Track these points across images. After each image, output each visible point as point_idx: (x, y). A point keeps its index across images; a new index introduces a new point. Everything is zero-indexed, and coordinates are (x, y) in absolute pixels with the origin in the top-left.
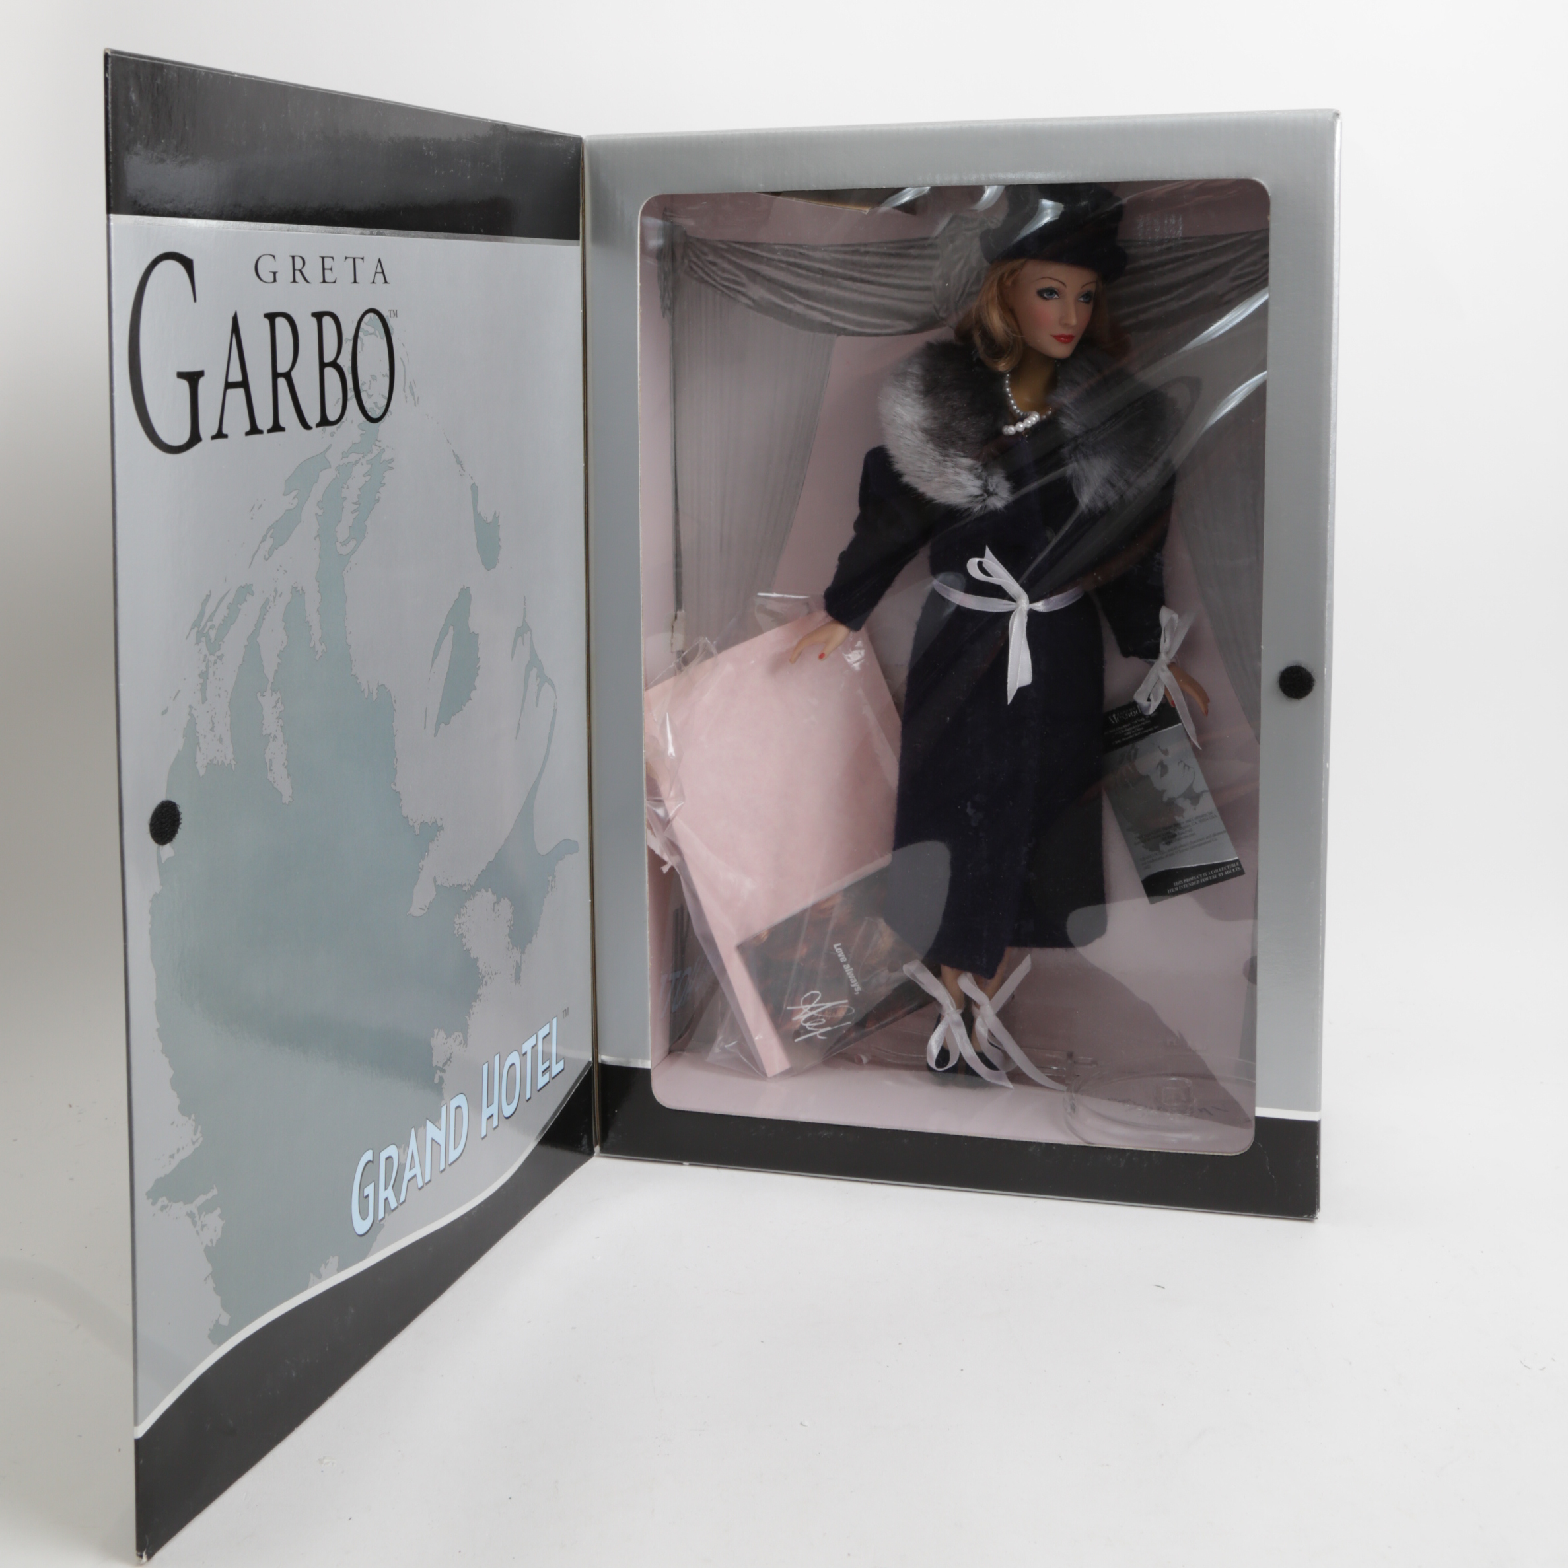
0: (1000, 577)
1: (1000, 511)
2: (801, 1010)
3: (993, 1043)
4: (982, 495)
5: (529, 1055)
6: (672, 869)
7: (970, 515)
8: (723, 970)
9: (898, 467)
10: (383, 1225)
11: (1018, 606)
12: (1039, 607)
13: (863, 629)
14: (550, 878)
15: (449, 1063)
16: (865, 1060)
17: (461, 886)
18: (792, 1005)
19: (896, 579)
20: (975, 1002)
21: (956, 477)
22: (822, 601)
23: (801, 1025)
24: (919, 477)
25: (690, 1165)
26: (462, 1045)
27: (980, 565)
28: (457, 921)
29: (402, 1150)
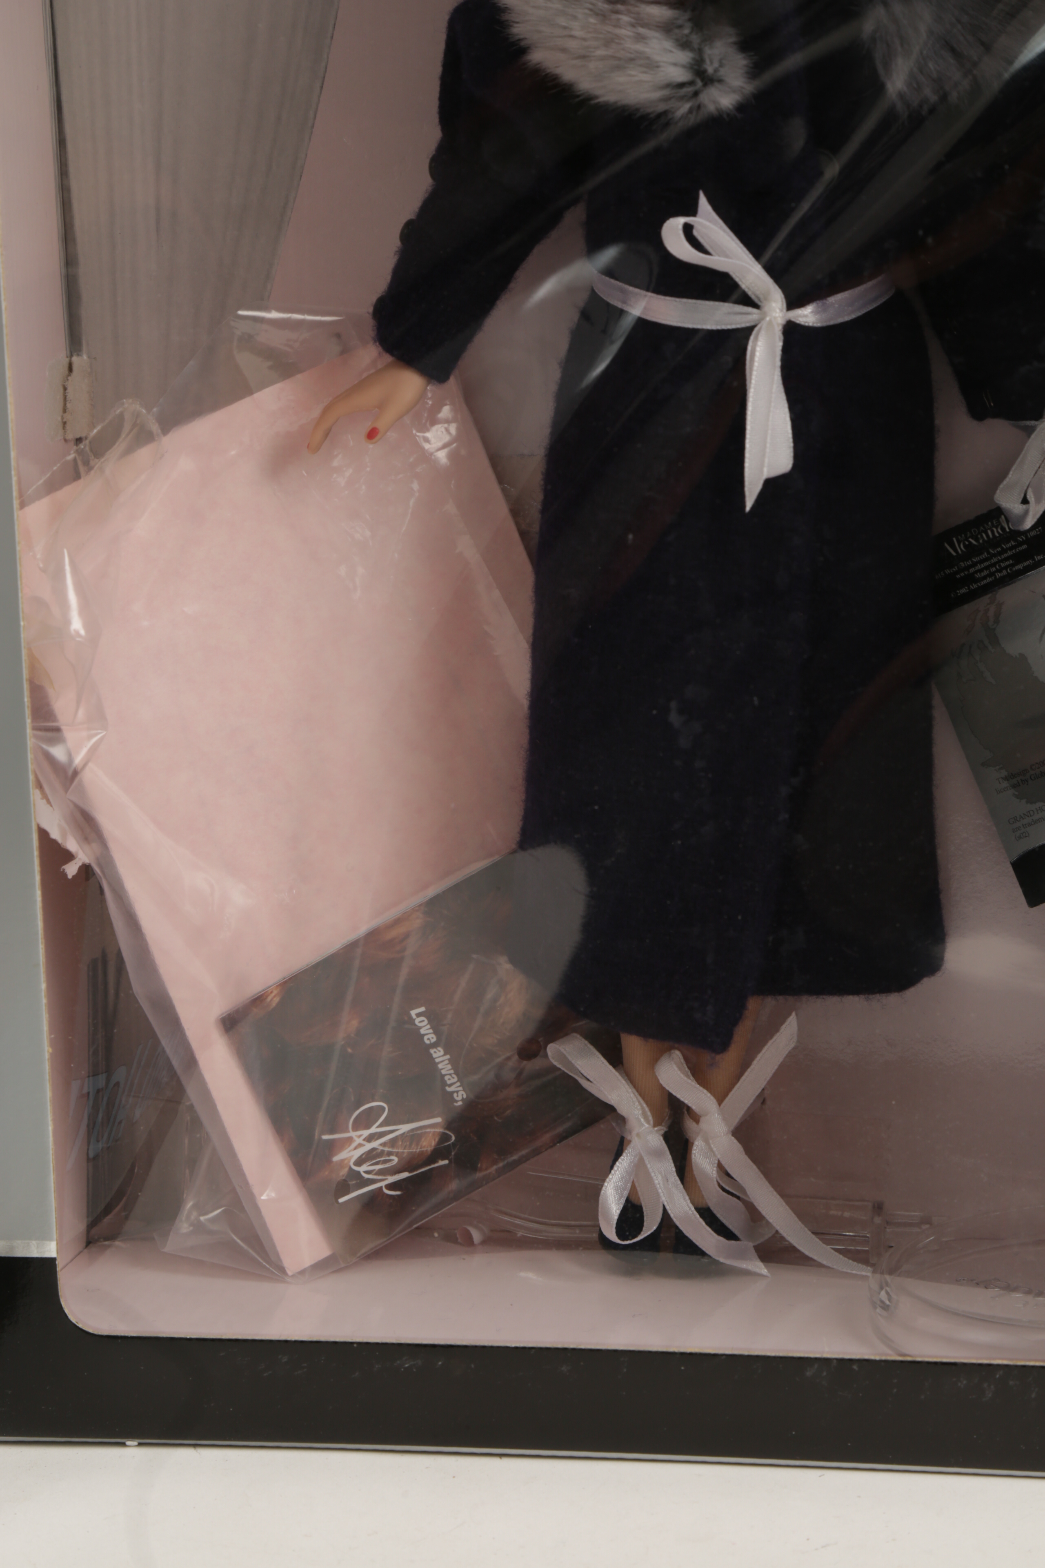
0: (727, 256)
1: (728, 115)
2: (350, 1140)
3: (727, 1188)
4: (691, 83)
6: (86, 871)
7: (667, 124)
8: (191, 1062)
9: (519, 30)
11: (764, 315)
12: (806, 316)
13: (452, 380)
16: (477, 1236)
18: (332, 1132)
19: (518, 273)
20: (689, 1109)
21: (639, 47)
22: (369, 325)
23: (351, 1169)
24: (564, 50)
25: (140, 1444)
27: (688, 230)
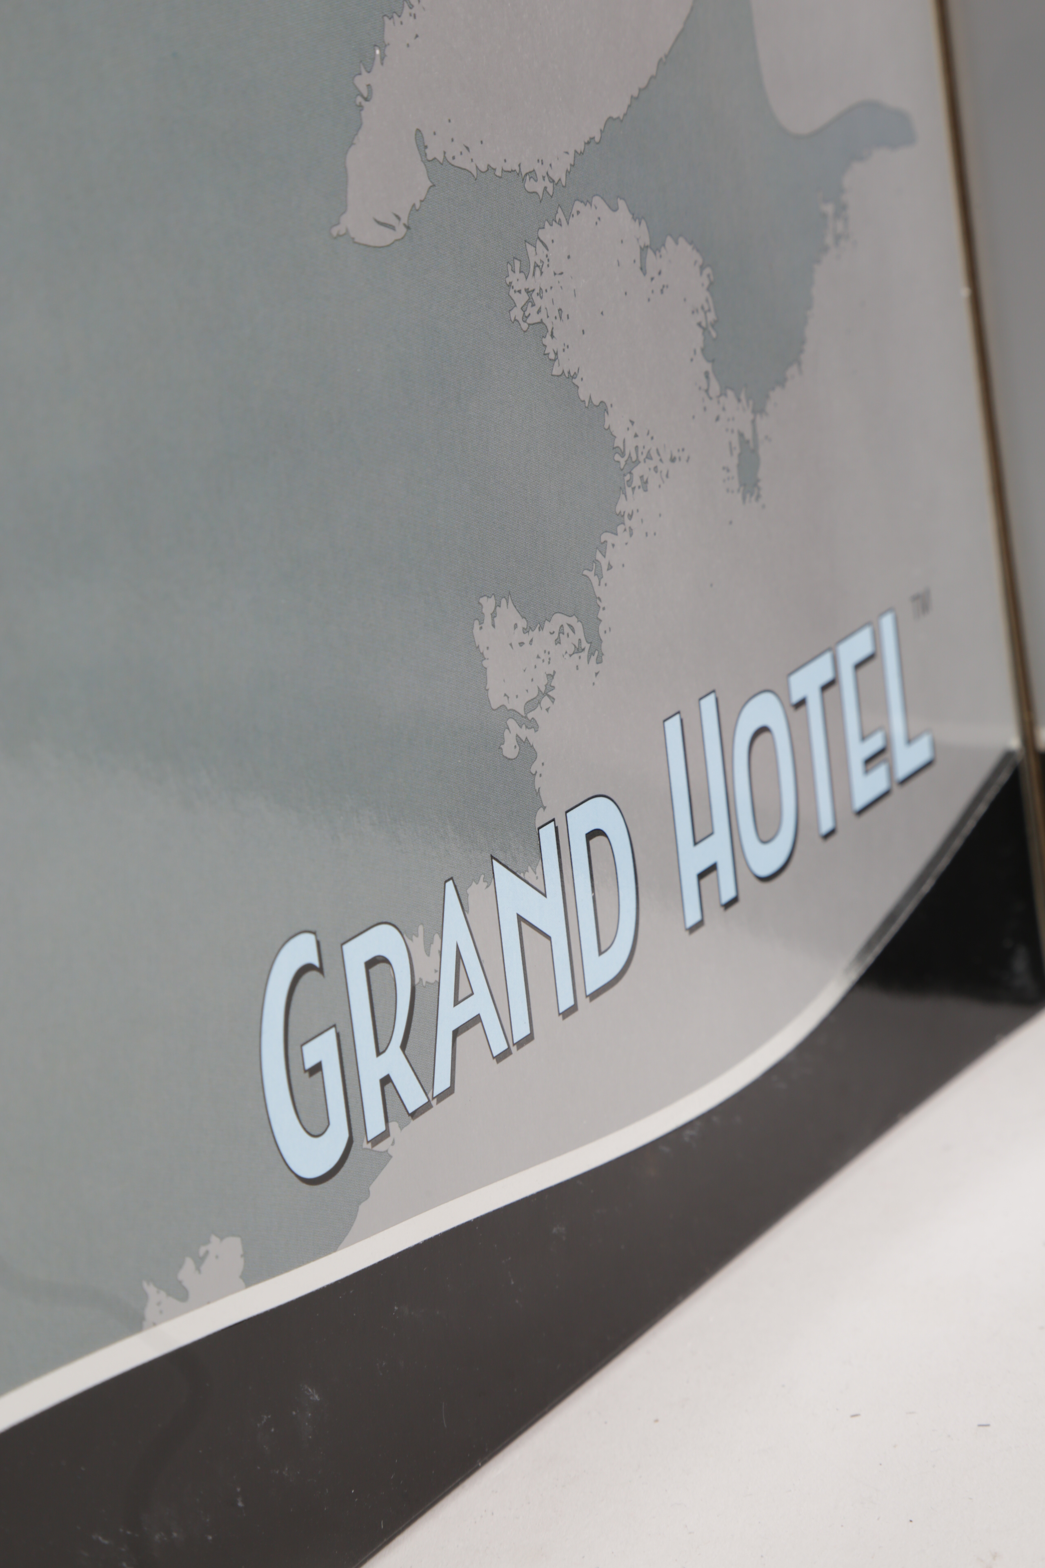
5: (814, 707)
10: (387, 1157)
14: (829, 209)
15: (546, 702)
17: (521, 176)
26: (584, 655)
28: (517, 280)
29: (417, 944)
